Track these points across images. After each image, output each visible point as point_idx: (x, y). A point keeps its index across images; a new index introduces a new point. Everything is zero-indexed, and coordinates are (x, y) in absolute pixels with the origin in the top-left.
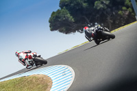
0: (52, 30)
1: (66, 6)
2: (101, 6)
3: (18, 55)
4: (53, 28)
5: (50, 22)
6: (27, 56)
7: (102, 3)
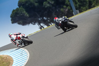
0: (12, 23)
1: (23, 5)
2: (48, 5)
3: (10, 37)
4: (14, 21)
5: (11, 17)
6: (17, 37)
7: (49, 3)
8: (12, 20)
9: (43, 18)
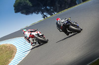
0: (16, 12)
8: (15, 10)
9: (46, 7)
